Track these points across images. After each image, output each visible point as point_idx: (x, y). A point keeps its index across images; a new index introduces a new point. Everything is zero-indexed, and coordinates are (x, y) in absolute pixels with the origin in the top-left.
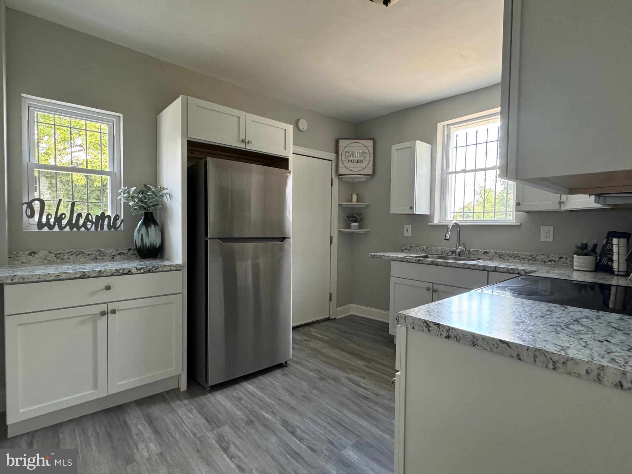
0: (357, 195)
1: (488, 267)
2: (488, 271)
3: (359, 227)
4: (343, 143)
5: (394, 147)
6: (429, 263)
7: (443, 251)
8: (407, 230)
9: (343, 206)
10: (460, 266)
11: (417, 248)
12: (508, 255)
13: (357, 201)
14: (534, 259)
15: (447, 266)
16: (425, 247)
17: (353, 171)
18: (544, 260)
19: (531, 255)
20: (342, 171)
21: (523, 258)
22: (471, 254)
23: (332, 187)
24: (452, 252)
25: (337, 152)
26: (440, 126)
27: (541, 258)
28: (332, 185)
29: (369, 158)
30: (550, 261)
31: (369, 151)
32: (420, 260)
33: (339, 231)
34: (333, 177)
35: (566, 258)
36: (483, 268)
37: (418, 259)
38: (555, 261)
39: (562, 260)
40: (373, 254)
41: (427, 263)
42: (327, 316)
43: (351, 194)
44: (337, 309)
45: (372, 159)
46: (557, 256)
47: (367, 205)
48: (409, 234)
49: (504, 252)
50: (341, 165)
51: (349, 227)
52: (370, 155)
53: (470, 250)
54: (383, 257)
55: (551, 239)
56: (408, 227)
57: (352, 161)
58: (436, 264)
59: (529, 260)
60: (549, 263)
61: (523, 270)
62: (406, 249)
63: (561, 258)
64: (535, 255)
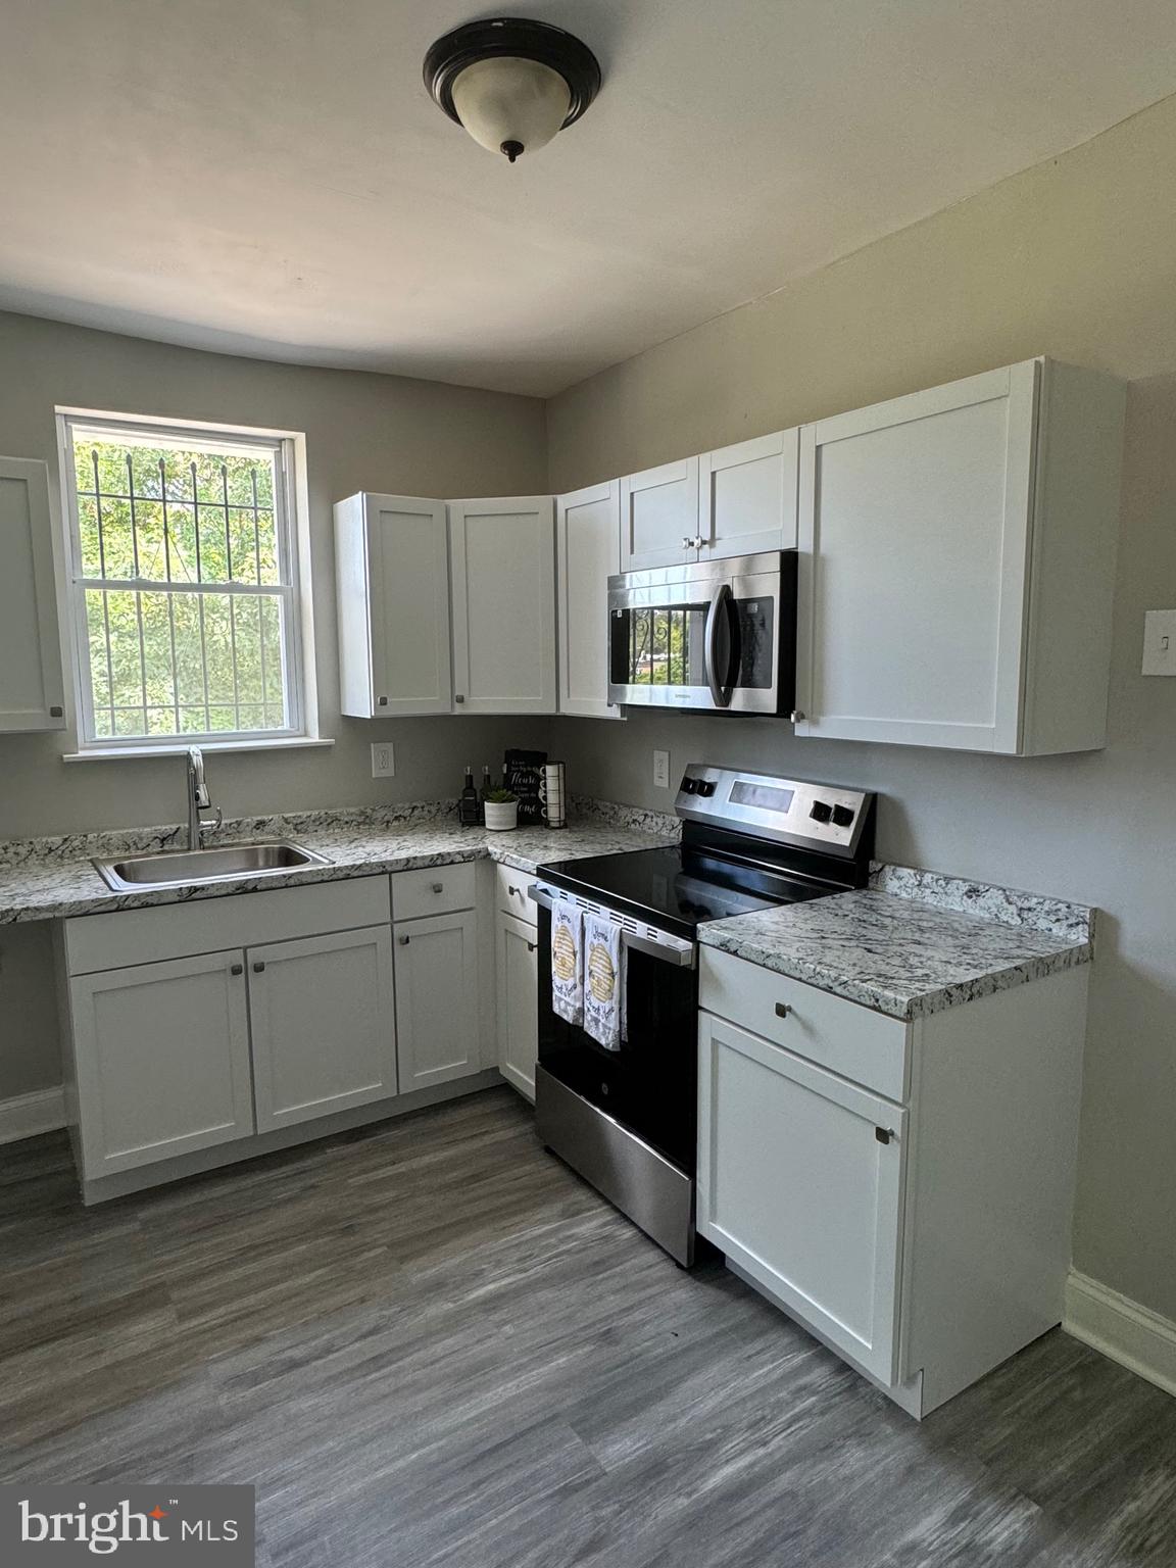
1: (391, 863)
2: (390, 874)
6: (231, 889)
7: (130, 842)
12: (314, 821)
14: (368, 821)
15: (286, 886)
18: (386, 818)
19: (362, 813)
21: (347, 823)
24: (163, 840)
27: (379, 815)
30: (397, 818)
32: (196, 890)
35: (423, 807)
36: (381, 869)
38: (405, 818)
39: (416, 812)
46: (406, 806)
49: (305, 814)
54: (25, 917)
55: (390, 772)
58: (255, 890)
59: (359, 824)
60: (395, 824)
63: (414, 808)
64: (369, 811)
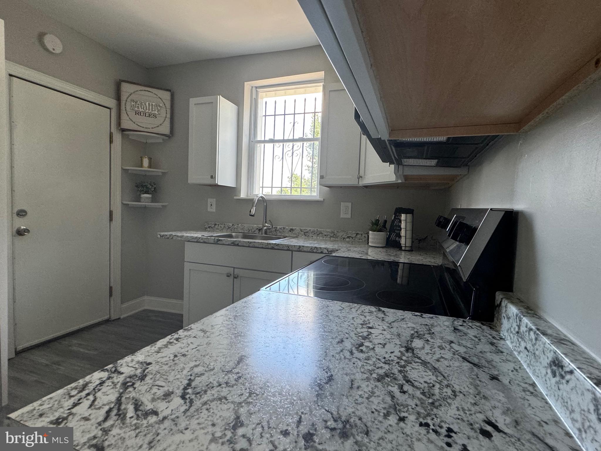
0: (150, 159)
1: (292, 246)
2: (292, 251)
3: (152, 200)
4: (127, 89)
5: (193, 101)
6: (230, 243)
7: (250, 229)
8: (211, 205)
9: (130, 172)
10: (264, 246)
11: (222, 226)
12: (312, 232)
13: (150, 166)
14: (335, 236)
15: (249, 247)
16: (231, 225)
17: (143, 127)
18: (343, 237)
19: (333, 232)
20: (126, 124)
21: (325, 235)
22: (278, 232)
23: (112, 145)
24: (259, 230)
25: (118, 98)
26: (248, 85)
27: (340, 234)
28: (111, 142)
29: (164, 114)
30: (348, 237)
31: (165, 105)
32: (219, 240)
33: (122, 203)
34: (112, 131)
35: (362, 234)
36: (288, 248)
37: (217, 239)
38: (352, 238)
39: (358, 236)
40: (162, 233)
41: (227, 243)
42: (106, 317)
43: (141, 157)
44: (123, 306)
45: (169, 116)
46: (354, 232)
47: (164, 173)
48: (213, 209)
49: (309, 229)
50: (124, 116)
51: (138, 199)
52: (166, 110)
53: (276, 228)
54: (174, 238)
55: (349, 216)
56: (212, 201)
57: (142, 114)
58: (238, 245)
59: (331, 237)
60: (347, 240)
61: (325, 248)
62: (209, 227)
63: (357, 234)
64: (336, 232)
